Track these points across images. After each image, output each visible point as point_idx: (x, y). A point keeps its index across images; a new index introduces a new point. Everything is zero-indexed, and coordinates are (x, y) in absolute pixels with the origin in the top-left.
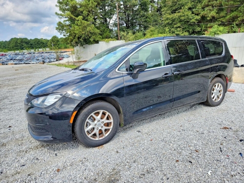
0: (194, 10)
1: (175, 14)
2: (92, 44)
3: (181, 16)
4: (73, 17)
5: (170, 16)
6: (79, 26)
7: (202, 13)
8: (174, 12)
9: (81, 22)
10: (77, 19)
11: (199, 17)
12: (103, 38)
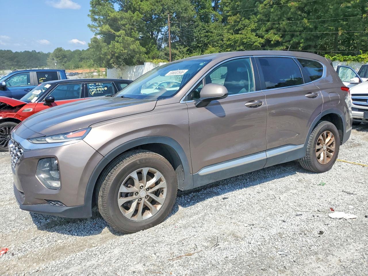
0: (258, 32)
1: (238, 36)
2: (134, 65)
3: (243, 38)
4: (113, 31)
5: (232, 37)
6: (120, 43)
7: (266, 36)
8: (237, 32)
9: (123, 39)
10: (118, 33)
11: (262, 41)
12: (149, 58)
